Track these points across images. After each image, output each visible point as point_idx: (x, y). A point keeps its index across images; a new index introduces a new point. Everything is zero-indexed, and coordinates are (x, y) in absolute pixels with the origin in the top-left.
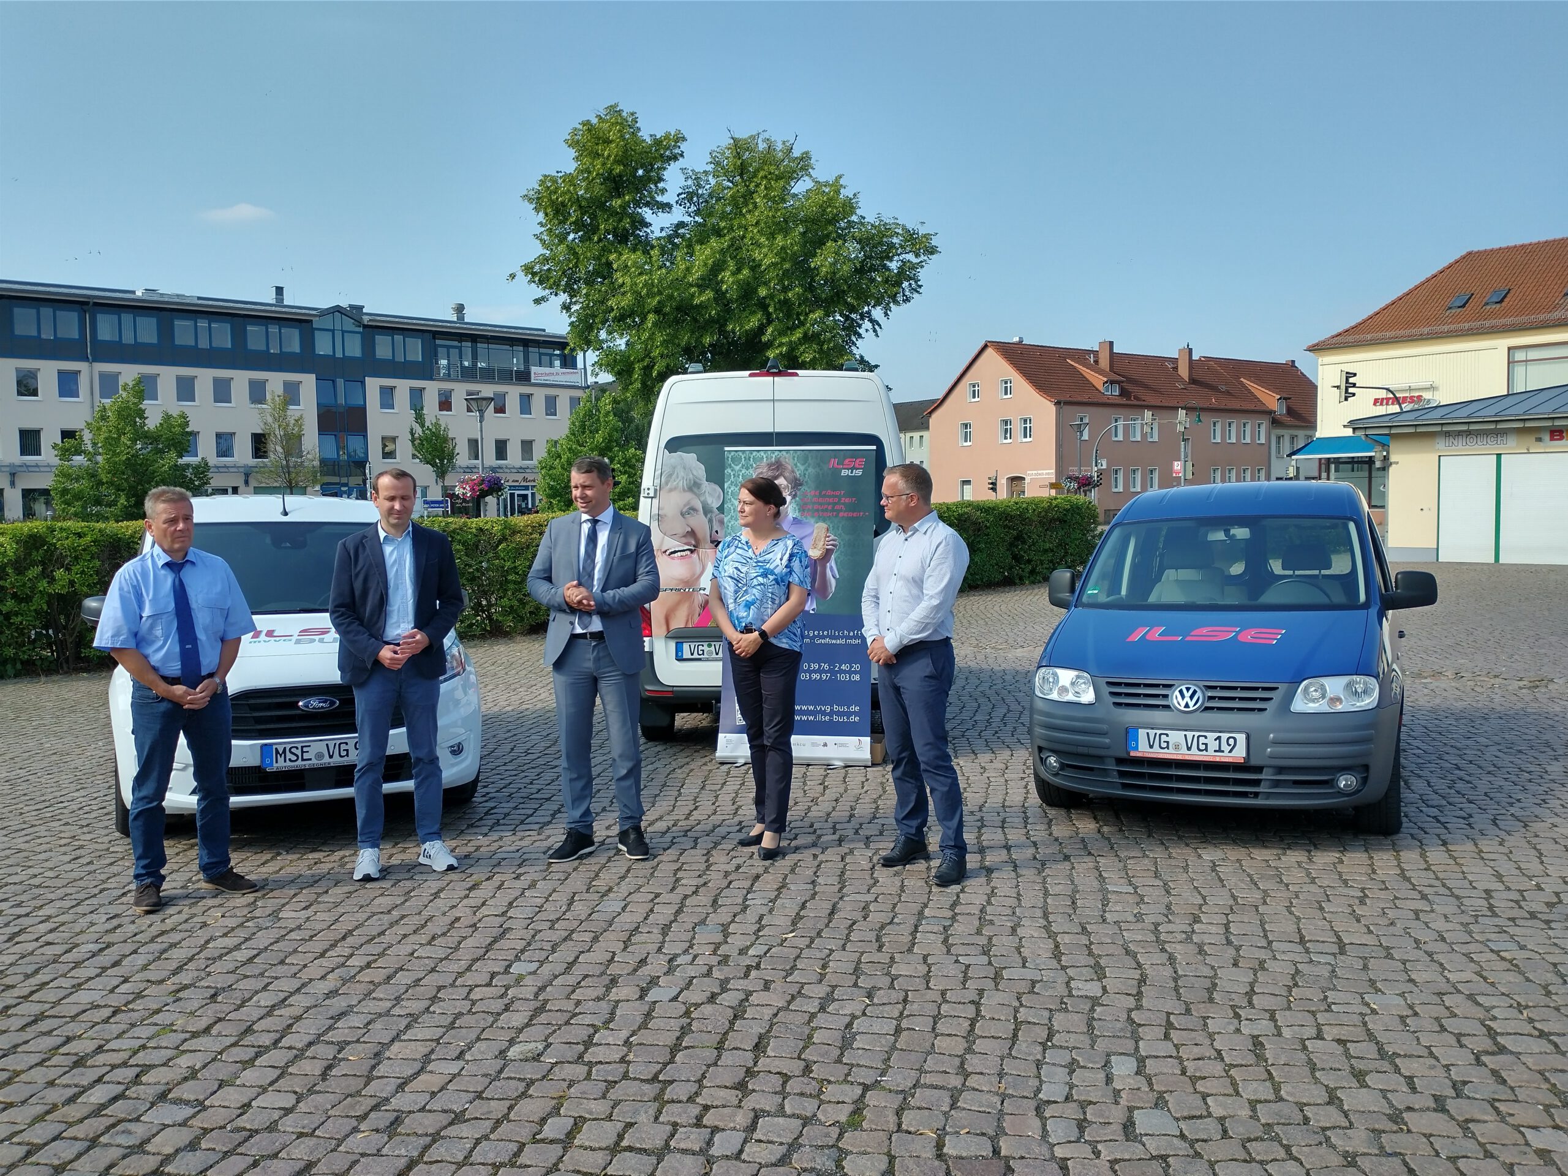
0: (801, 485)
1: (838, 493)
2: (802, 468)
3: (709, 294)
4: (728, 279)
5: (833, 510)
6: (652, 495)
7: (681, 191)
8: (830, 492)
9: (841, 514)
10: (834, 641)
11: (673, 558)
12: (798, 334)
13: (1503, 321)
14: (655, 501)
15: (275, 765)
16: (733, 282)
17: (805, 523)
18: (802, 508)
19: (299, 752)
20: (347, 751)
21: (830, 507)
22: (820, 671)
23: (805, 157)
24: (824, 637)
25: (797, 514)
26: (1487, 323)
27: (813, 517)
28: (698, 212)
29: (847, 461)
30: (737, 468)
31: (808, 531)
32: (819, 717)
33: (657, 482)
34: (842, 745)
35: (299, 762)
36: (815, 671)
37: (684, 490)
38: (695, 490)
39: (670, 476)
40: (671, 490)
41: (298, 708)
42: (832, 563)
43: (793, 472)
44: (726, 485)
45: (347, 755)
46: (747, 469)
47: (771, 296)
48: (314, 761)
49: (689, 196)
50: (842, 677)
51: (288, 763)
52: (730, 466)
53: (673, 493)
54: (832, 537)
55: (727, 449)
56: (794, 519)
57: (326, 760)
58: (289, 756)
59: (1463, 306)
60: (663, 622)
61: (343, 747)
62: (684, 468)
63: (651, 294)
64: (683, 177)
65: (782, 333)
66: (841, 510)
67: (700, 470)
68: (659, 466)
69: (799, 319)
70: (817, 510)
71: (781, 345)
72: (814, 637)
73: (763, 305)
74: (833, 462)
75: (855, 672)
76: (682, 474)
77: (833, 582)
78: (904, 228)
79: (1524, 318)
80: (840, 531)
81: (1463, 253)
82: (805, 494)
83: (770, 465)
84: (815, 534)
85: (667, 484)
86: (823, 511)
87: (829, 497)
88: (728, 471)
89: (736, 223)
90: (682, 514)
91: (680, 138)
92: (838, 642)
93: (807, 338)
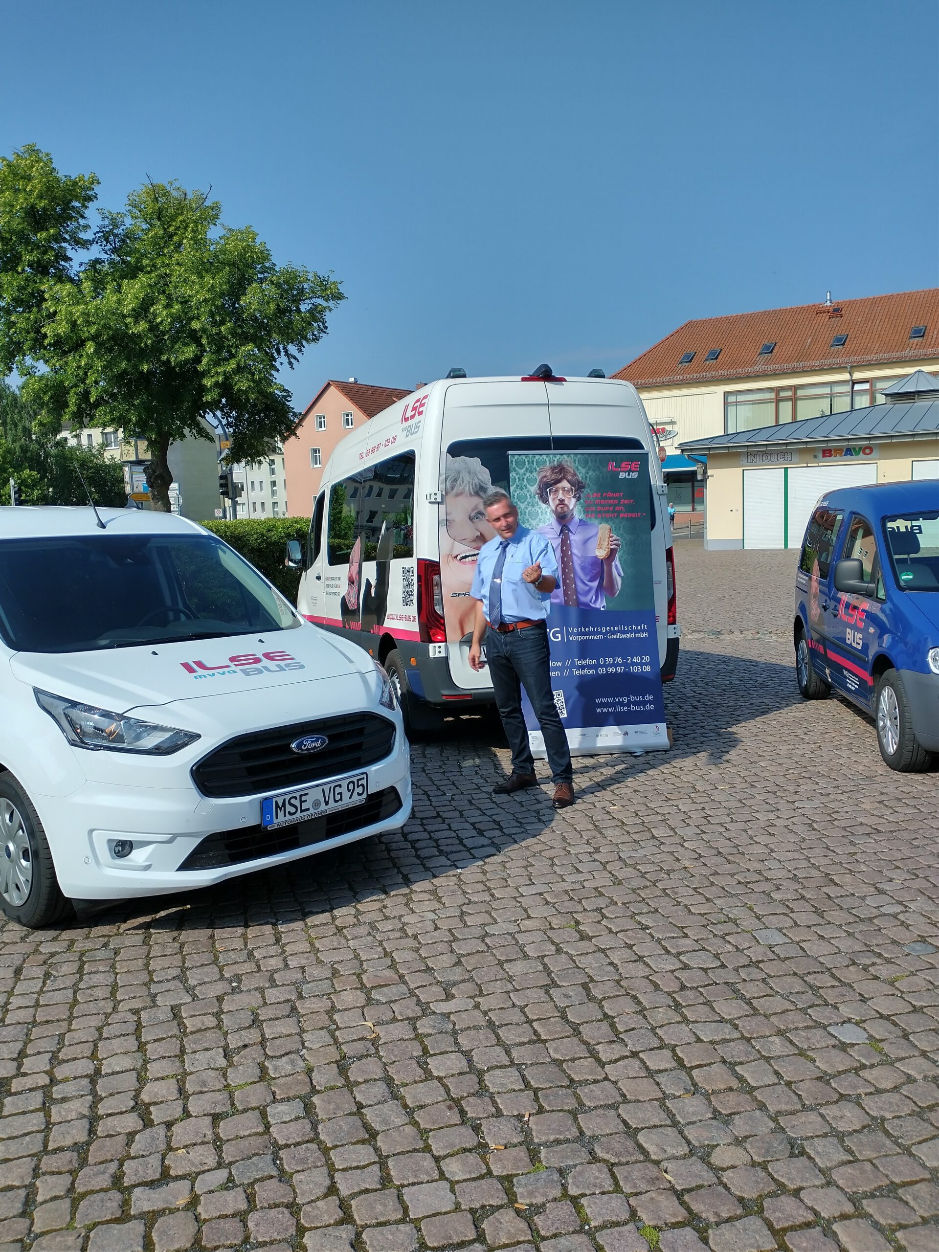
0: (583, 487)
1: (617, 495)
2: (583, 471)
3: (143, 326)
4: (161, 312)
5: (614, 511)
6: (439, 500)
7: (98, 230)
8: (610, 494)
9: (622, 515)
10: (624, 636)
11: (465, 563)
12: (232, 365)
13: (719, 373)
14: (442, 507)
15: (275, 821)
16: (167, 316)
17: (591, 524)
18: (586, 510)
19: (296, 803)
20: (341, 794)
21: (611, 508)
22: (615, 665)
23: (216, 208)
24: (615, 633)
25: (582, 516)
26: (709, 374)
27: (596, 518)
28: (114, 250)
29: (624, 464)
30: (522, 471)
31: (592, 532)
32: (619, 709)
33: (443, 486)
34: (642, 732)
35: (299, 814)
36: (611, 666)
37: (471, 494)
38: (482, 494)
39: (455, 480)
40: (458, 495)
41: (290, 750)
42: (617, 562)
43: (575, 475)
44: (512, 489)
45: (341, 799)
46: (531, 472)
47: (204, 330)
48: (312, 811)
49: (106, 236)
50: (635, 669)
51: (288, 817)
52: (515, 470)
53: (460, 498)
54: (615, 537)
55: (509, 452)
56: (580, 520)
57: (323, 807)
58: (289, 808)
59: (690, 361)
60: (458, 627)
61: (338, 790)
62: (469, 472)
63: (88, 323)
64: (100, 217)
65: (217, 364)
66: (621, 512)
67: (485, 475)
68: (443, 471)
69: (229, 351)
70: (600, 512)
71: (217, 373)
72: (607, 632)
73: (194, 337)
74: (612, 465)
75: (646, 664)
76: (467, 478)
77: (619, 581)
78: (316, 275)
79: (734, 371)
80: (621, 531)
81: (686, 322)
82: (588, 496)
83: (553, 469)
84: (599, 535)
85: (453, 488)
86: (604, 512)
87: (610, 498)
88: (512, 475)
89: (159, 262)
90: (471, 519)
91: (95, 181)
92: (628, 636)
93: (239, 369)
